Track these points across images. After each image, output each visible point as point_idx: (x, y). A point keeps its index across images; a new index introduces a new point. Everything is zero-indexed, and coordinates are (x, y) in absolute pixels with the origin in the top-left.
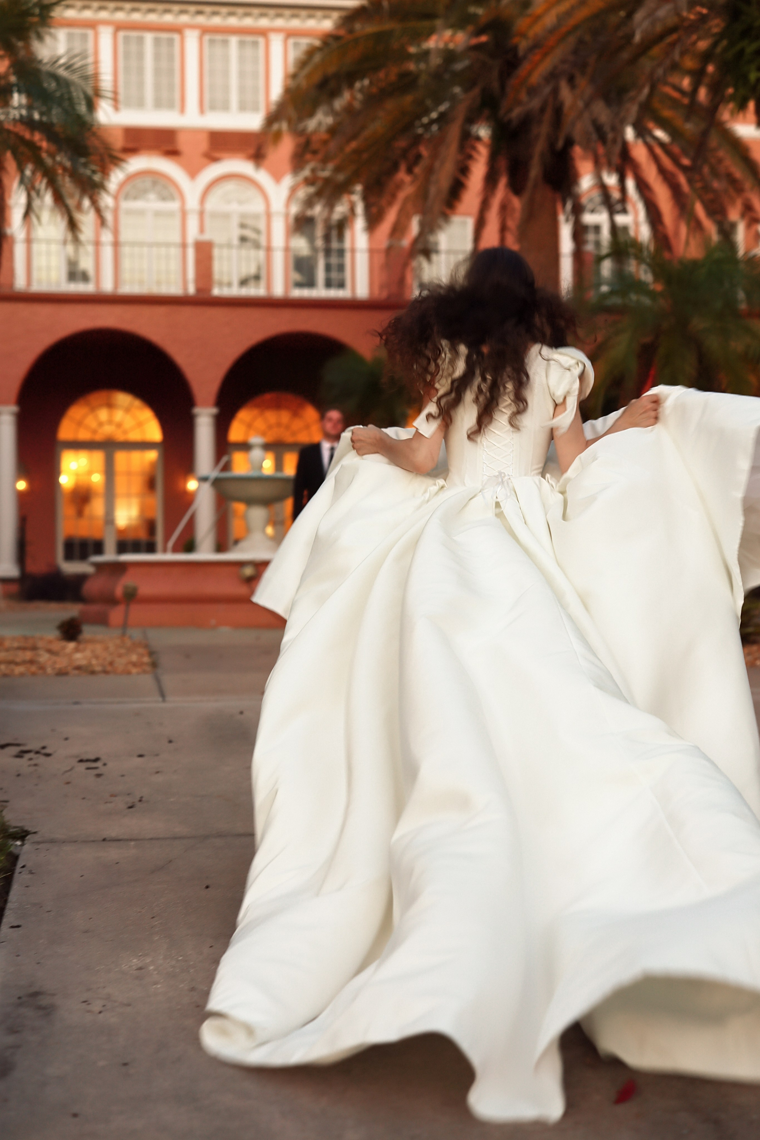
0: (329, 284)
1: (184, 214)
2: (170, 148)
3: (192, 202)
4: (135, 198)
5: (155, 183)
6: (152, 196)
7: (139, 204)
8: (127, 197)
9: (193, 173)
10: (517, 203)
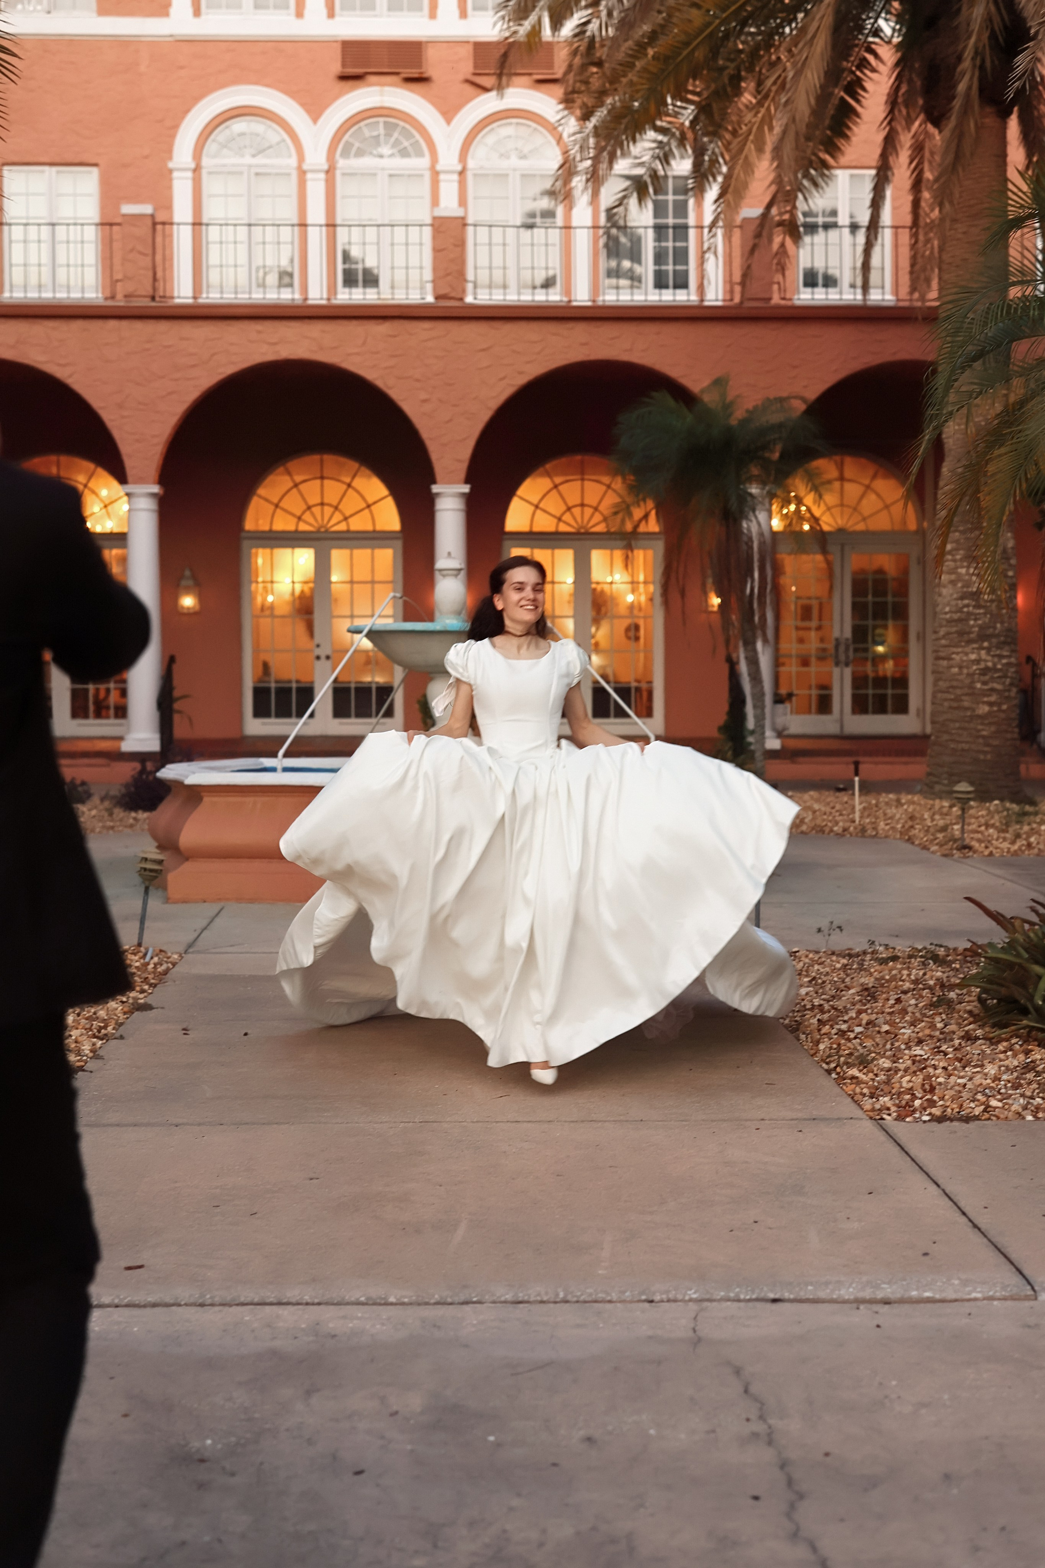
0: (660, 283)
1: (435, 174)
2: (414, 73)
3: (448, 159)
4: (360, 153)
5: (390, 128)
6: (385, 150)
7: (366, 162)
8: (346, 154)
9: (448, 114)
10: (937, 137)
